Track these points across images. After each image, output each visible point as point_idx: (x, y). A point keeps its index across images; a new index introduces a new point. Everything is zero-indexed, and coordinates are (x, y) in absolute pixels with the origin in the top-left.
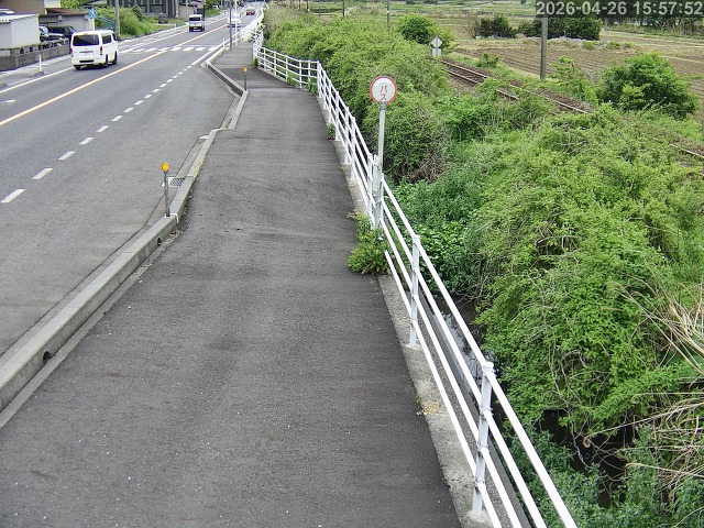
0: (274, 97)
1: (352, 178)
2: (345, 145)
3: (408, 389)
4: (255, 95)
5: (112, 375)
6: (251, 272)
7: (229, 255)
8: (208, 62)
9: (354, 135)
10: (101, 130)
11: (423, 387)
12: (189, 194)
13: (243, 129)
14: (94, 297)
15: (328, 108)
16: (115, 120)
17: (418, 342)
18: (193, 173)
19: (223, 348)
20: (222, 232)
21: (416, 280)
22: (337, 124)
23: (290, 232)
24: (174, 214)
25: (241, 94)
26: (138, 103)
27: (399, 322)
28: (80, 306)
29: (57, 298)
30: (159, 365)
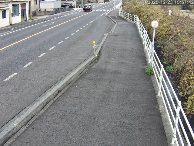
0: (125, 25)
1: (145, 48)
2: (144, 39)
3: (157, 107)
4: (119, 24)
5: (76, 98)
6: (116, 72)
7: (110, 68)
8: (107, 14)
9: (146, 36)
10: (77, 31)
11: (161, 107)
12: (100, 50)
13: (116, 33)
14: (73, 76)
15: (139, 28)
16: (81, 29)
17: (161, 95)
18: (101, 44)
19: (107, 92)
20: (109, 61)
21: (161, 78)
22: (142, 33)
23: (127, 62)
24: (96, 55)
25: (115, 23)
26: (87, 25)
27: (156, 89)
28: (69, 79)
29: (63, 76)
30: (89, 96)
